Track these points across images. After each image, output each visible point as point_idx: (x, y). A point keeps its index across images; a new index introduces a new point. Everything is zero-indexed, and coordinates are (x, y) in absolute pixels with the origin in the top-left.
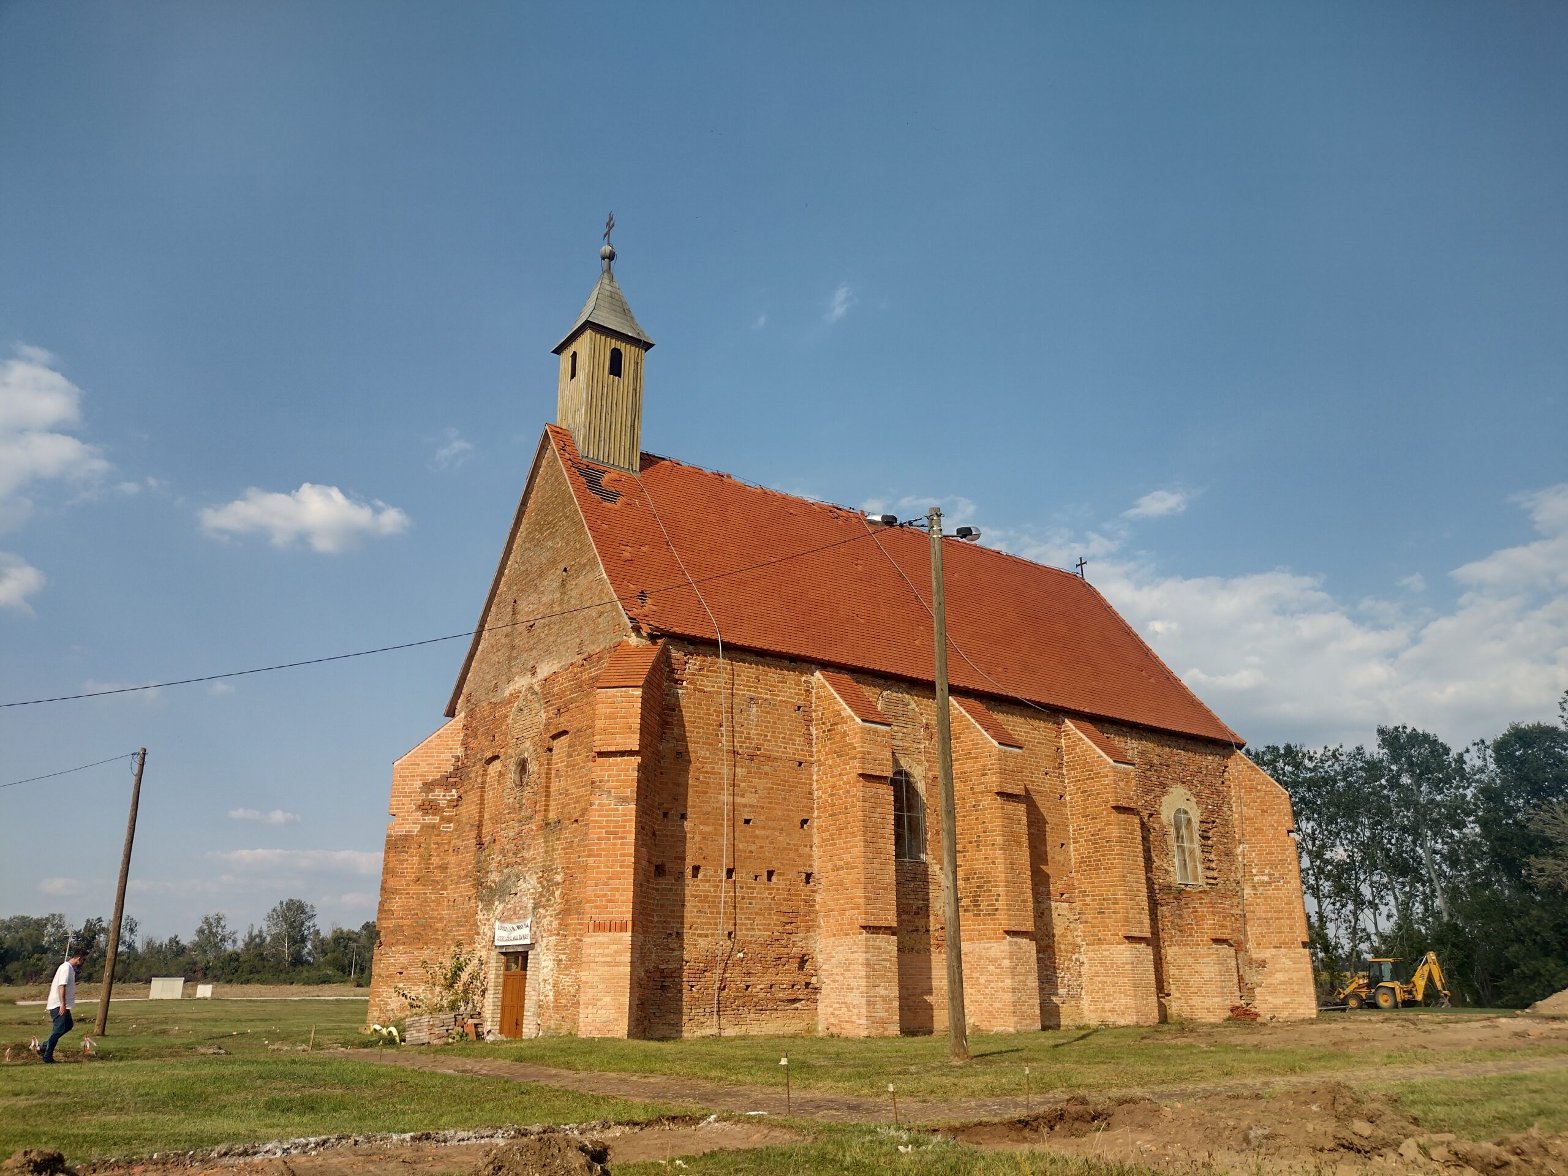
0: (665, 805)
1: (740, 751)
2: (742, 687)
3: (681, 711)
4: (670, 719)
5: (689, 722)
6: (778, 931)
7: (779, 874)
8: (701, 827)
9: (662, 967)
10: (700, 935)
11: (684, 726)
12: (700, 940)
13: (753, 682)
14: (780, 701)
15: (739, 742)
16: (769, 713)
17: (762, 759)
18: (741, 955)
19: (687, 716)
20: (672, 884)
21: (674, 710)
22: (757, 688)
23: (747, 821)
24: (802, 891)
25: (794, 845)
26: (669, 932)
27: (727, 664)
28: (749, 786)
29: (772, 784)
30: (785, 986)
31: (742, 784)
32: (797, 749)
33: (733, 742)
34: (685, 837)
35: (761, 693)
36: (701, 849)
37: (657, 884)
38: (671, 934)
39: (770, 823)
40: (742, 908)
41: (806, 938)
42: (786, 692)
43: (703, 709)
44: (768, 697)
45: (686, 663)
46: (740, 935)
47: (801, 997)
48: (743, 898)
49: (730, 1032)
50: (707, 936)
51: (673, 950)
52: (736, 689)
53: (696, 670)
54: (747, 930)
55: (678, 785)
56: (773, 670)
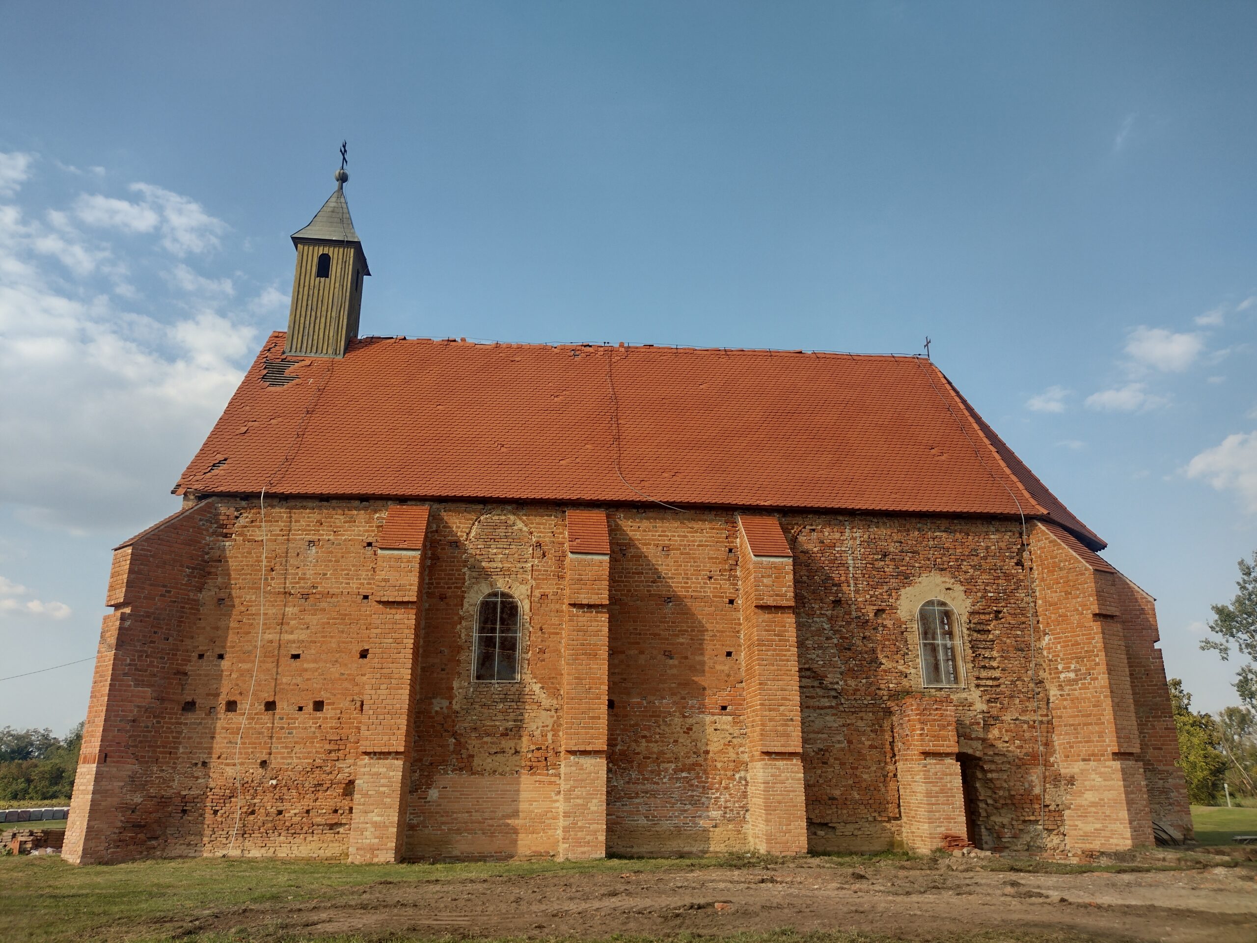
0: (200, 648)
1: (292, 592)
2: (300, 532)
3: (227, 561)
4: (213, 570)
5: (234, 570)
6: (320, 758)
7: (329, 704)
8: (240, 665)
9: (183, 793)
10: (228, 765)
11: (229, 575)
12: (228, 769)
13: (314, 526)
14: (345, 540)
15: (291, 583)
16: (331, 552)
17: (318, 596)
18: (274, 782)
19: (233, 564)
20: (202, 719)
21: (220, 561)
22: (319, 531)
23: (296, 657)
24: (354, 719)
25: (349, 675)
26: (194, 761)
27: (285, 513)
28: (300, 624)
29: (328, 619)
30: (324, 811)
31: (293, 622)
32: (362, 584)
33: (285, 583)
34: (221, 676)
35: (323, 535)
36: (237, 685)
37: (186, 719)
38: (196, 764)
39: (323, 656)
40: (279, 738)
41: (355, 764)
42: (354, 531)
43: (253, 557)
44: (331, 537)
45: (237, 517)
46: (274, 763)
47: (344, 821)
48: (282, 728)
49: (255, 853)
50: (234, 765)
51: (197, 778)
52: (293, 535)
53: (247, 522)
54: (283, 758)
55: (217, 628)
56: (340, 511)
